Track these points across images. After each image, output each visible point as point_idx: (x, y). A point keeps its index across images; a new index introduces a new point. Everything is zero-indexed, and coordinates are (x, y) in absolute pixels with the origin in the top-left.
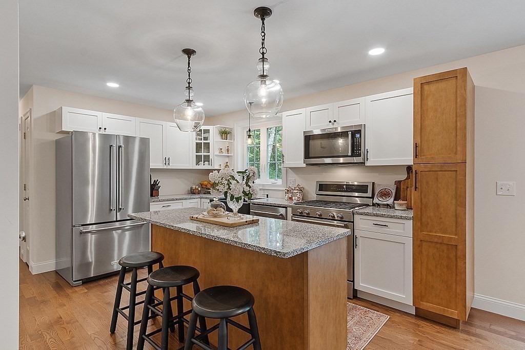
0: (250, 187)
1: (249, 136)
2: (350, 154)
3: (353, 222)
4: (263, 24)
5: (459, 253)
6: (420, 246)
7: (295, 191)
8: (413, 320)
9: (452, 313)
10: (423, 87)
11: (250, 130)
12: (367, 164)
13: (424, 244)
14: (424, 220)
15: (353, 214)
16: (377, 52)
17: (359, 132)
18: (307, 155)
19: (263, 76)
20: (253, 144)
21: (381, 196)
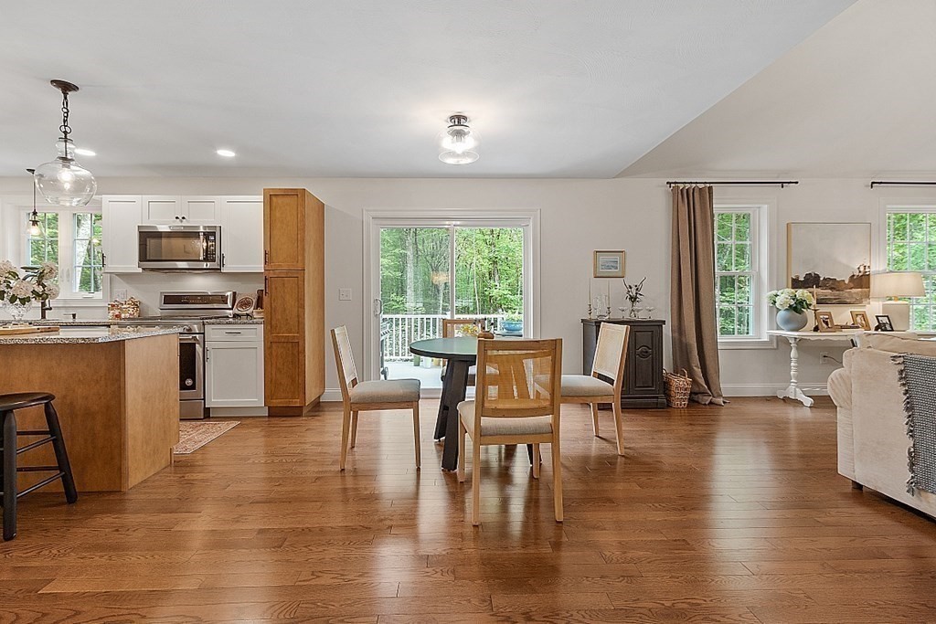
0: (44, 286)
1: (35, 223)
2: (201, 258)
3: (204, 333)
4: (66, 98)
5: (300, 348)
6: (271, 347)
7: (125, 306)
8: (267, 419)
9: (296, 402)
10: (272, 198)
11: (35, 213)
12: (224, 270)
13: (274, 345)
14: (273, 323)
15: (204, 325)
16: (226, 153)
17: (214, 234)
18: (143, 257)
19: (65, 159)
20: (41, 235)
21: (241, 306)
